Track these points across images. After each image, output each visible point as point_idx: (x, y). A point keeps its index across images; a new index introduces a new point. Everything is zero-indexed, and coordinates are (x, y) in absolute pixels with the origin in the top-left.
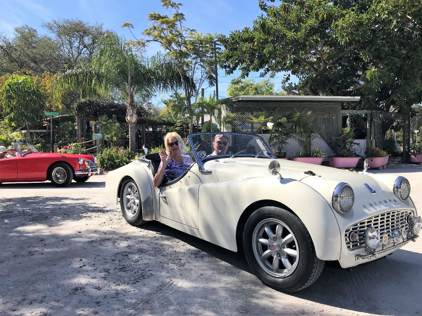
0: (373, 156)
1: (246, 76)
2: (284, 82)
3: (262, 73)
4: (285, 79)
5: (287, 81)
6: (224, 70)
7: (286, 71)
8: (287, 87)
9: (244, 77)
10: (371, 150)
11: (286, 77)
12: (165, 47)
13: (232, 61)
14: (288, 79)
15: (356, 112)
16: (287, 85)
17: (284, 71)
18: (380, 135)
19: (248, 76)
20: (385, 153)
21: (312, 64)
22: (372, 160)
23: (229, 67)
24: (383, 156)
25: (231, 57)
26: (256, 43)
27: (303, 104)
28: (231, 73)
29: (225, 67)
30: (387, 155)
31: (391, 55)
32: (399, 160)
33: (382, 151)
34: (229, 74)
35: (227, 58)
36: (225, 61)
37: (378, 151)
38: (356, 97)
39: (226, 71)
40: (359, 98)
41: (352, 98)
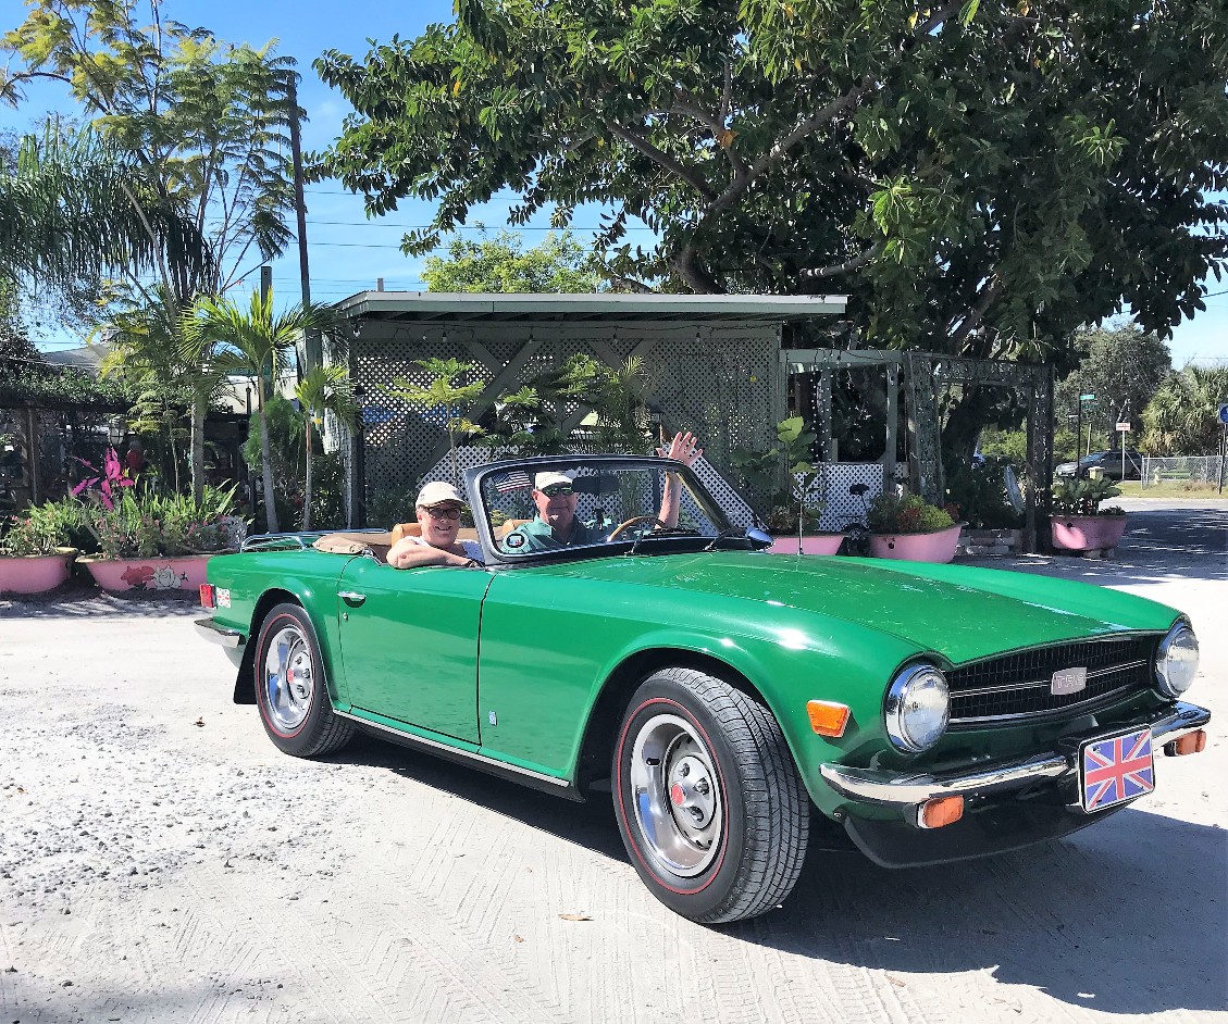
0: (897, 532)
1: (455, 221)
2: (601, 245)
3: (517, 207)
4: (605, 232)
5: (614, 241)
6: (361, 194)
7: (604, 202)
8: (610, 263)
9: (450, 226)
10: (891, 504)
11: (609, 224)
12: (88, 100)
13: (388, 161)
14: (618, 230)
15: (839, 358)
16: (611, 255)
17: (598, 203)
18: (931, 447)
19: (463, 222)
20: (944, 516)
21: (695, 172)
22: (891, 546)
23: (378, 182)
24: (936, 530)
25: (386, 145)
26: (457, 85)
27: (628, 330)
28: (388, 209)
29: (364, 184)
30: (950, 526)
31: (967, 130)
32: (1011, 541)
33: (934, 509)
34: (382, 214)
35: (373, 148)
36: (365, 162)
37: (916, 510)
38: (831, 299)
39: (368, 198)
40: (843, 300)
41: (817, 300)
